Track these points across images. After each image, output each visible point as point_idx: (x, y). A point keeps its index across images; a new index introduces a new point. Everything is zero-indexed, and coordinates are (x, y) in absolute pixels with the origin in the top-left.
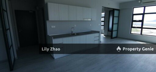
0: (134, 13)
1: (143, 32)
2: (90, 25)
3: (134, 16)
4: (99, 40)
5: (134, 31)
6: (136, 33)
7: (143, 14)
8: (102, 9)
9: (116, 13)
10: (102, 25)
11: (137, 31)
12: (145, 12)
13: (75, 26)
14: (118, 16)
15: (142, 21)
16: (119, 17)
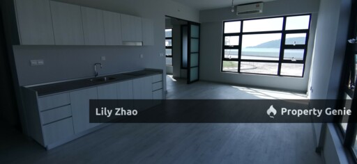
0: (225, 32)
1: (241, 68)
2: (142, 56)
3: (226, 37)
4: (163, 88)
5: (228, 66)
6: (231, 69)
7: (240, 34)
8: (166, 20)
9: (194, 31)
10: (169, 56)
11: (233, 66)
12: (243, 31)
13: (104, 58)
14: (197, 36)
15: (239, 47)
16: (199, 39)
